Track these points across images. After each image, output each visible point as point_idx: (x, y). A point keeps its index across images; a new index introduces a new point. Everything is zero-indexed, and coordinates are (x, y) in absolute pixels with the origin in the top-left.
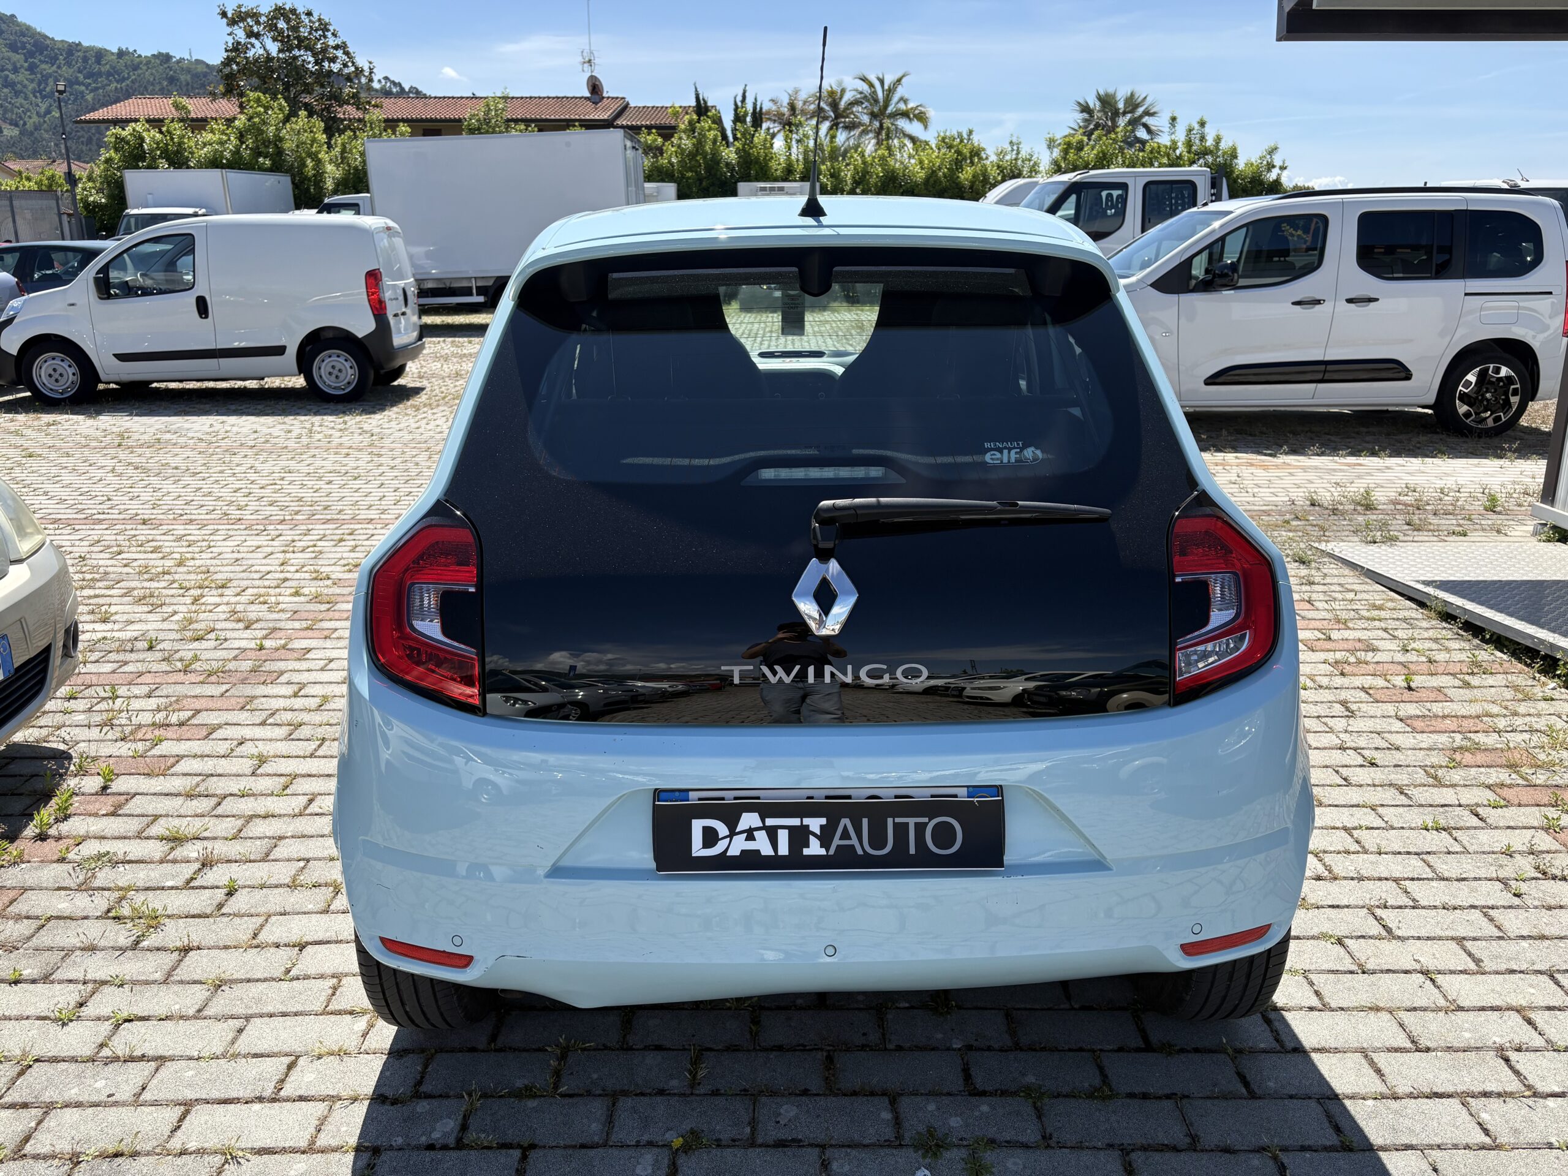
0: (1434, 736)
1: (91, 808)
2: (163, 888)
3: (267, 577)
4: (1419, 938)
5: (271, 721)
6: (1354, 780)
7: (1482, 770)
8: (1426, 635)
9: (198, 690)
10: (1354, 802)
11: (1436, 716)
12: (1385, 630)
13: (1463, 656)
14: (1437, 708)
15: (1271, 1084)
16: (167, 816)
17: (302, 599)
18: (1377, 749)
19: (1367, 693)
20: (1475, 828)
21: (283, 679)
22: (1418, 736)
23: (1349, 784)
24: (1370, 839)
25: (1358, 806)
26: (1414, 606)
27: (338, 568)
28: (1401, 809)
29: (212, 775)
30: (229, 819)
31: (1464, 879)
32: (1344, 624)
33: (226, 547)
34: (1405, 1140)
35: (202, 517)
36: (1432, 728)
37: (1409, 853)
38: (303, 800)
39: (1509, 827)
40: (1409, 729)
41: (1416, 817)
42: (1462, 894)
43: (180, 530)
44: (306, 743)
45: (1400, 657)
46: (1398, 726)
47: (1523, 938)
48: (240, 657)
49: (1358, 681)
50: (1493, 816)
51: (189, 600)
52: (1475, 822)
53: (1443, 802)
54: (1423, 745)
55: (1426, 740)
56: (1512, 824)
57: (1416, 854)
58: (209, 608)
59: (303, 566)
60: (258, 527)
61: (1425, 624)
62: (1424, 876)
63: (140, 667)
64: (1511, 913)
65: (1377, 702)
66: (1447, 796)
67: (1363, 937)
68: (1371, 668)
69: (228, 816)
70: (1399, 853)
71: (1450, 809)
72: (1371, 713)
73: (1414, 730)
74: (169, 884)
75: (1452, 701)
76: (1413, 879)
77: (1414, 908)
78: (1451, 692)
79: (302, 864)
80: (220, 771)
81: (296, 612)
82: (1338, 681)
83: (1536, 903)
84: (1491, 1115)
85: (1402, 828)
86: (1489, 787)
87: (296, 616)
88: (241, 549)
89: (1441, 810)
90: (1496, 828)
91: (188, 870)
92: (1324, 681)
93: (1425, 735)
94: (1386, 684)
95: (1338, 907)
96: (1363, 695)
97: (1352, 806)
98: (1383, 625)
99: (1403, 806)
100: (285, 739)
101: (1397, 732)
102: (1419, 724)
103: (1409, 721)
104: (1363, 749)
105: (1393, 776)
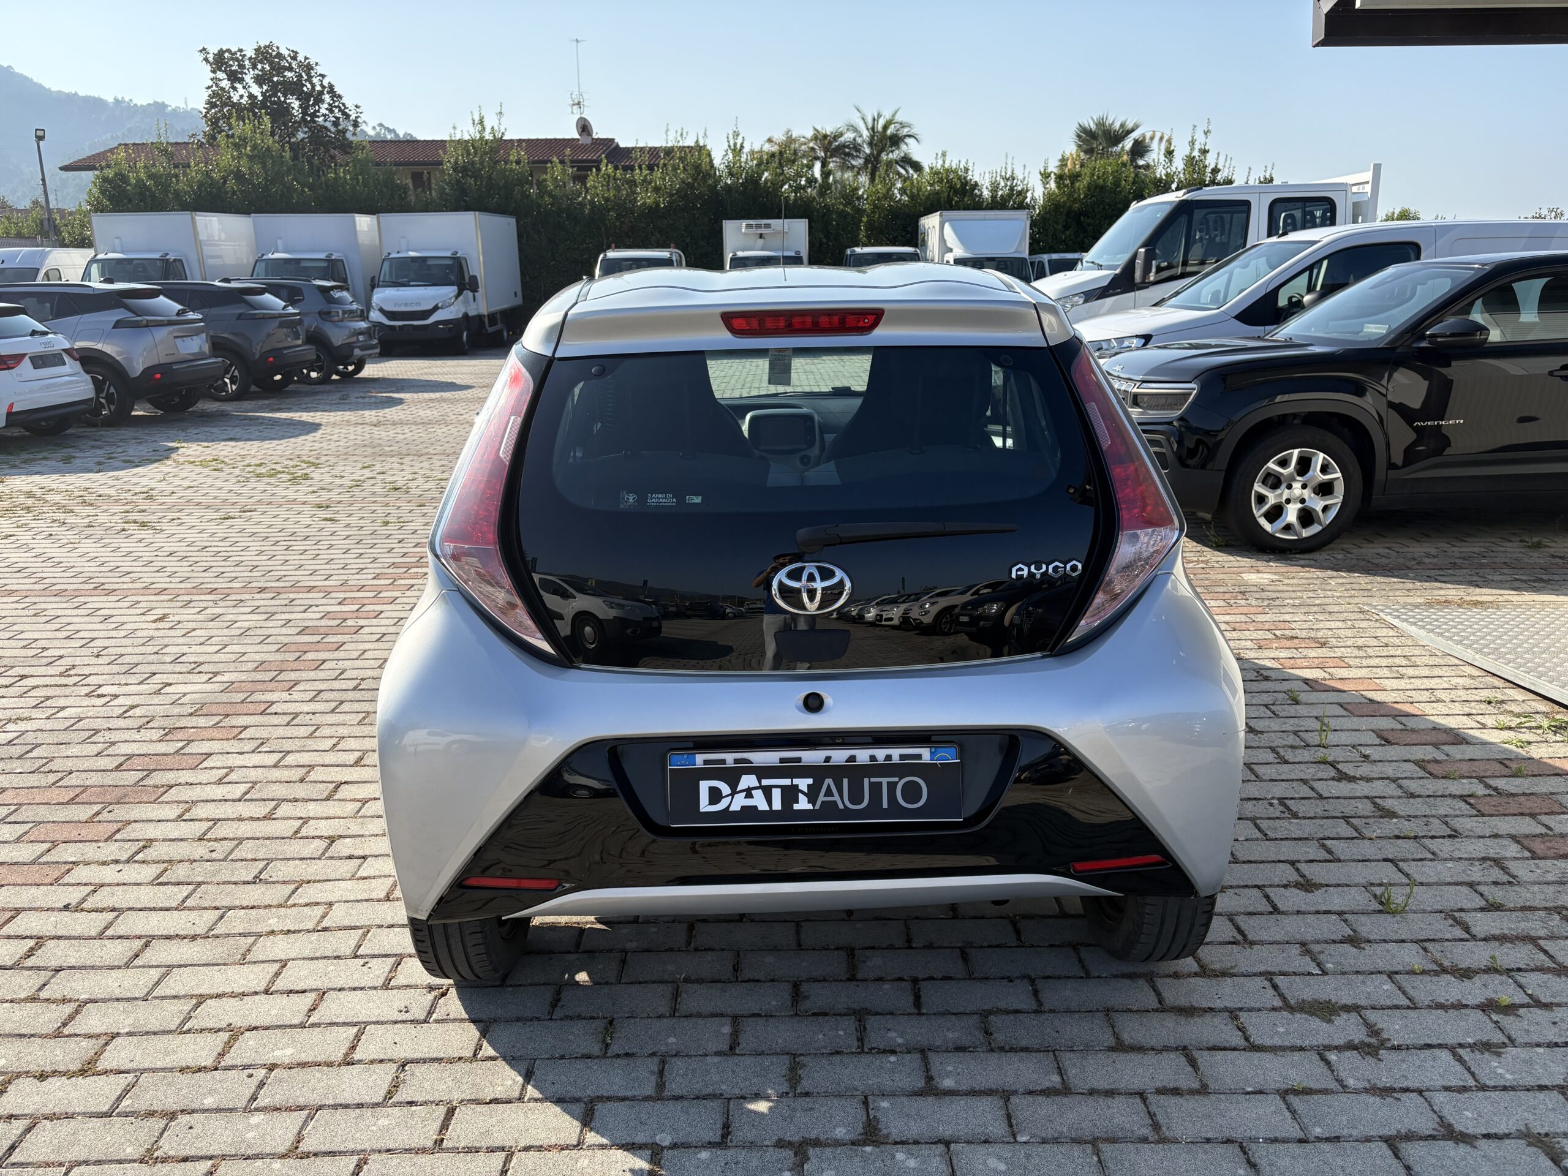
3: (182, 660)
6: (1477, 931)
9: (62, 813)
10: (1485, 964)
11: (1557, 836)
12: (1470, 715)
14: (1556, 824)
17: (214, 687)
18: (1496, 883)
19: (1467, 803)
21: (170, 797)
22: (1541, 864)
23: (1473, 937)
25: (1490, 971)
28: (1545, 977)
29: (50, 938)
30: (56, 1006)
33: (140, 624)
35: (125, 586)
36: (1555, 852)
40: (1527, 854)
43: (96, 602)
44: (176, 889)
46: (1514, 849)
48: (124, 767)
49: (1456, 787)
51: (82, 691)
54: (1550, 877)
55: (1552, 869)
58: (105, 700)
59: (225, 646)
60: (184, 598)
65: (1483, 815)
70: (1556, 1045)
72: (1479, 831)
73: (1535, 855)
82: (1431, 787)
88: (159, 625)
92: (1413, 786)
93: (1549, 862)
96: (1462, 805)
98: (1467, 710)
101: (1515, 858)
102: (1538, 846)
103: (1526, 842)
104: (1479, 884)
105: (1523, 924)
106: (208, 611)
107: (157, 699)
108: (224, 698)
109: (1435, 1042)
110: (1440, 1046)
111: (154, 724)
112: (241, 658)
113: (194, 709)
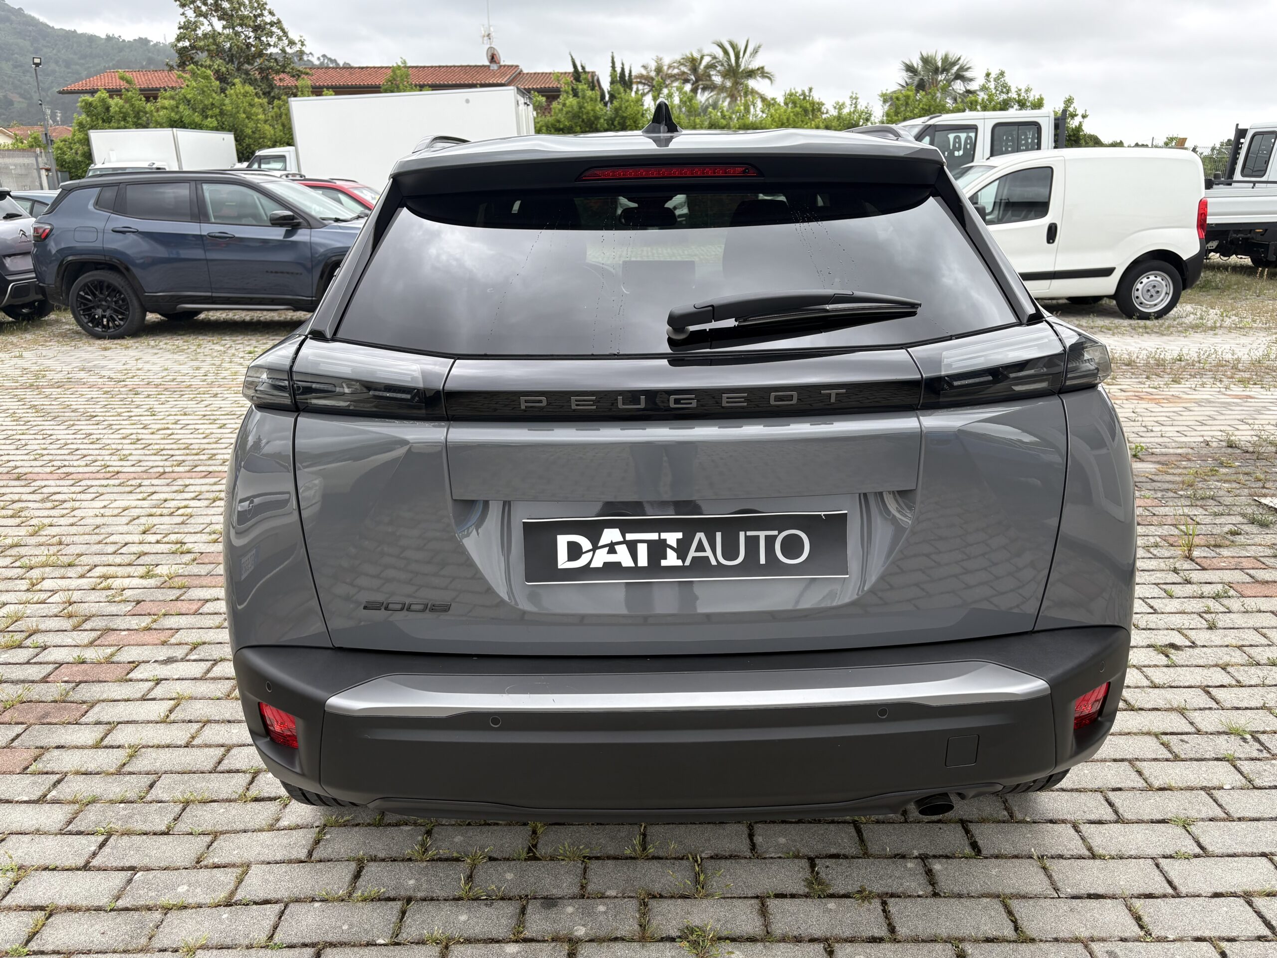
3: (123, 550)
5: (53, 794)
17: (152, 582)
21: (91, 717)
27: (205, 537)
33: (89, 510)
35: (80, 470)
43: (52, 486)
48: (51, 678)
51: (24, 585)
58: (43, 596)
59: (167, 535)
60: (134, 482)
81: (138, 602)
87: (139, 609)
88: (107, 512)
106: (155, 497)
107: (94, 596)
108: (159, 595)
111: (88, 625)
112: (181, 549)
113: (129, 607)
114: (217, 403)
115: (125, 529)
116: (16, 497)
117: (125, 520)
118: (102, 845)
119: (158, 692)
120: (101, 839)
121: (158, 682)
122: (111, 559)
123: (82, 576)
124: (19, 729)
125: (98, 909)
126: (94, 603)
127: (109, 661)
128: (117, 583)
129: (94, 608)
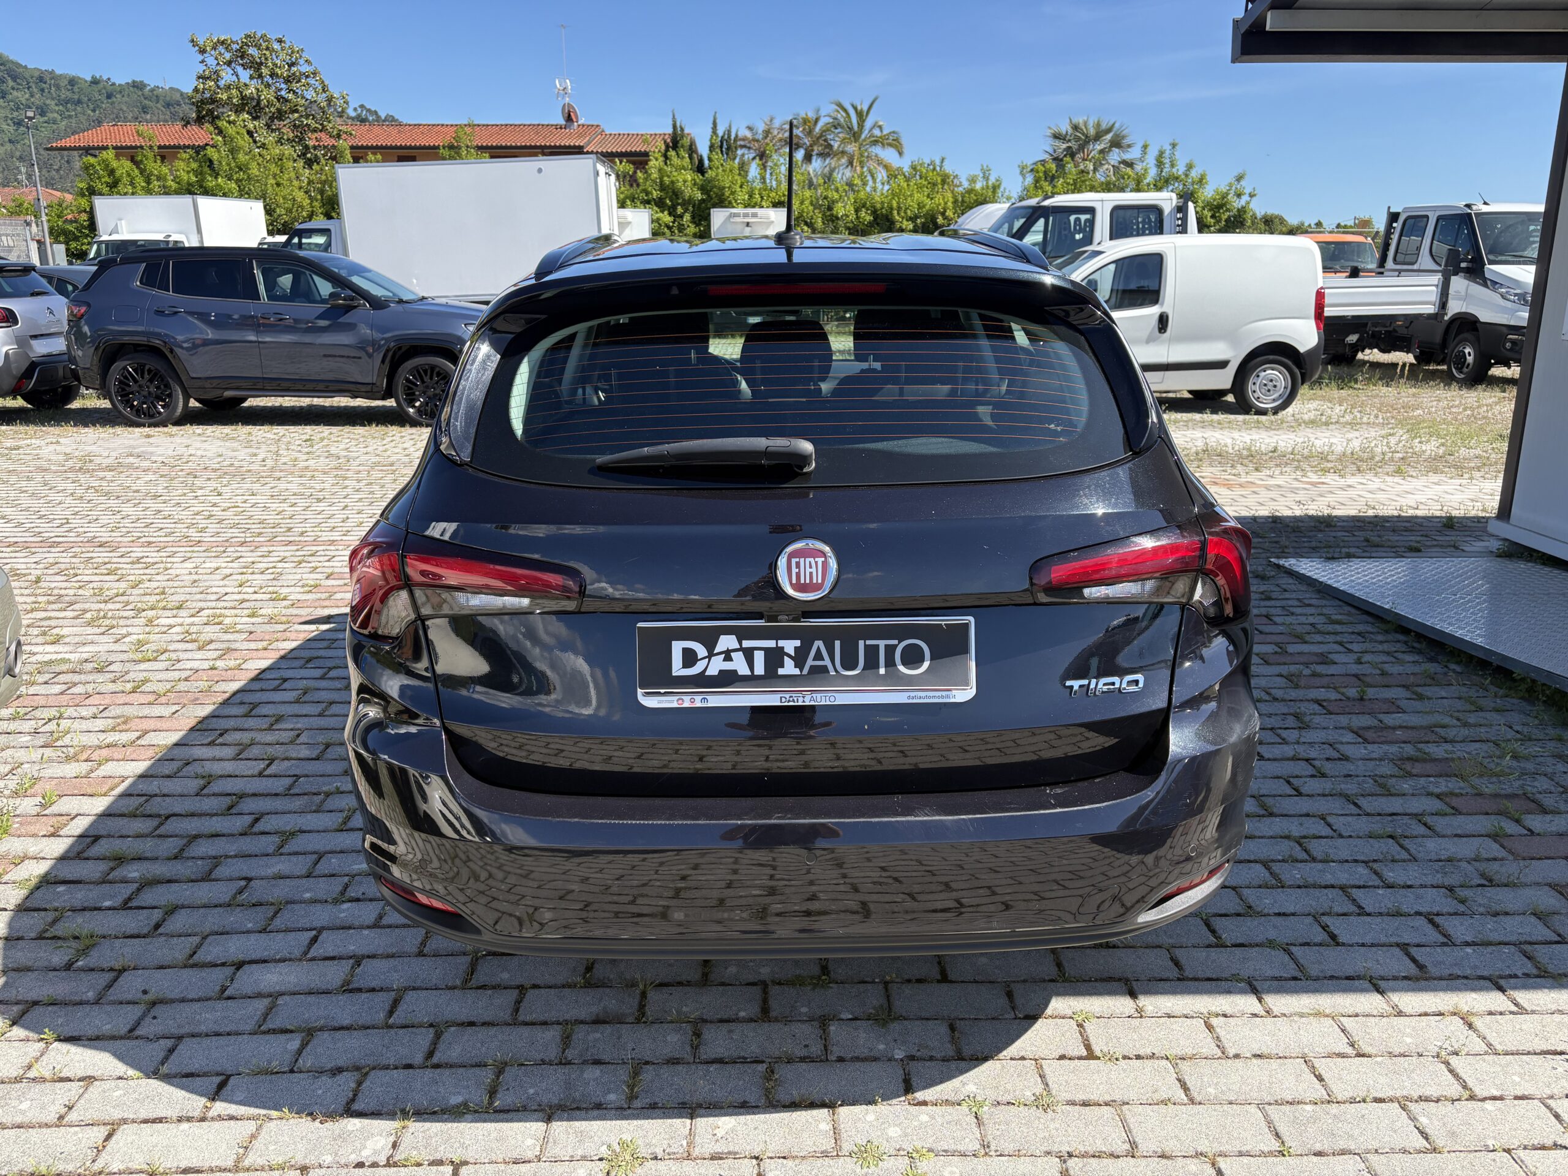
0: (1385, 747)
1: (32, 829)
2: (99, 909)
3: (225, 598)
4: (1363, 945)
5: (220, 740)
6: (1303, 790)
7: (1432, 779)
8: (1380, 647)
9: (146, 711)
10: (1304, 811)
11: (1388, 728)
12: (1341, 644)
13: (1417, 669)
14: (1389, 720)
15: (1211, 1090)
16: (109, 836)
17: (259, 620)
18: (1328, 759)
19: (1320, 705)
20: (1423, 836)
21: (235, 699)
22: (1369, 747)
23: (1300, 794)
24: (1318, 848)
25: (1308, 815)
26: (1370, 619)
27: (298, 589)
28: (1350, 819)
29: (156, 795)
30: (171, 839)
31: (1410, 887)
32: (1301, 639)
33: (182, 569)
34: (1342, 1144)
35: (162, 539)
36: (1383, 739)
37: (1356, 861)
38: (248, 819)
39: (1456, 835)
40: (1360, 740)
41: (1363, 825)
42: (1408, 902)
43: (138, 552)
44: (254, 763)
45: (1355, 669)
46: (1349, 737)
47: (1467, 944)
48: (192, 678)
49: (1314, 694)
50: (1439, 823)
51: (141, 621)
52: (1422, 830)
53: (1391, 810)
54: (1374, 755)
55: (1376, 750)
56: (1459, 832)
57: (1363, 862)
58: (163, 629)
59: (261, 588)
60: (219, 549)
61: (1380, 638)
62: (1370, 884)
63: (90, 688)
64: (1456, 921)
65: (1331, 713)
66: (1395, 805)
67: (1307, 944)
68: (1325, 680)
69: (171, 836)
70: (1347, 861)
71: (1399, 817)
72: (1324, 724)
73: (1366, 741)
74: (107, 904)
75: (1404, 712)
76: (1359, 887)
77: (1359, 915)
78: (1403, 704)
79: (243, 883)
80: (165, 791)
81: (251, 633)
82: (1293, 694)
83: (1481, 910)
84: (1430, 1119)
85: (1350, 837)
86: (1438, 796)
87: (253, 637)
88: (200, 571)
89: (1390, 818)
90: (1444, 836)
91: (127, 890)
92: (1279, 693)
93: (1376, 746)
94: (1339, 696)
95: (1284, 914)
96: (1316, 707)
97: (1301, 816)
98: (1338, 638)
99: (1352, 815)
100: (234, 759)
101: (1349, 743)
102: (1370, 735)
103: (1361, 732)
104: (1314, 759)
105: (1343, 786)
106: (241, 560)
107: (208, 628)
108: (268, 627)
109: (1252, 858)
110: (1256, 861)
111: (212, 646)
112: (276, 598)
113: (245, 636)
114: (282, 486)
115: (222, 583)
116: (107, 560)
117: (219, 577)
118: (268, 766)
119: (286, 685)
120: (267, 762)
121: (285, 680)
122: (213, 604)
123: (192, 616)
124: (176, 707)
125: (276, 795)
126: (210, 632)
127: (239, 668)
128: (227, 621)
129: (214, 637)
